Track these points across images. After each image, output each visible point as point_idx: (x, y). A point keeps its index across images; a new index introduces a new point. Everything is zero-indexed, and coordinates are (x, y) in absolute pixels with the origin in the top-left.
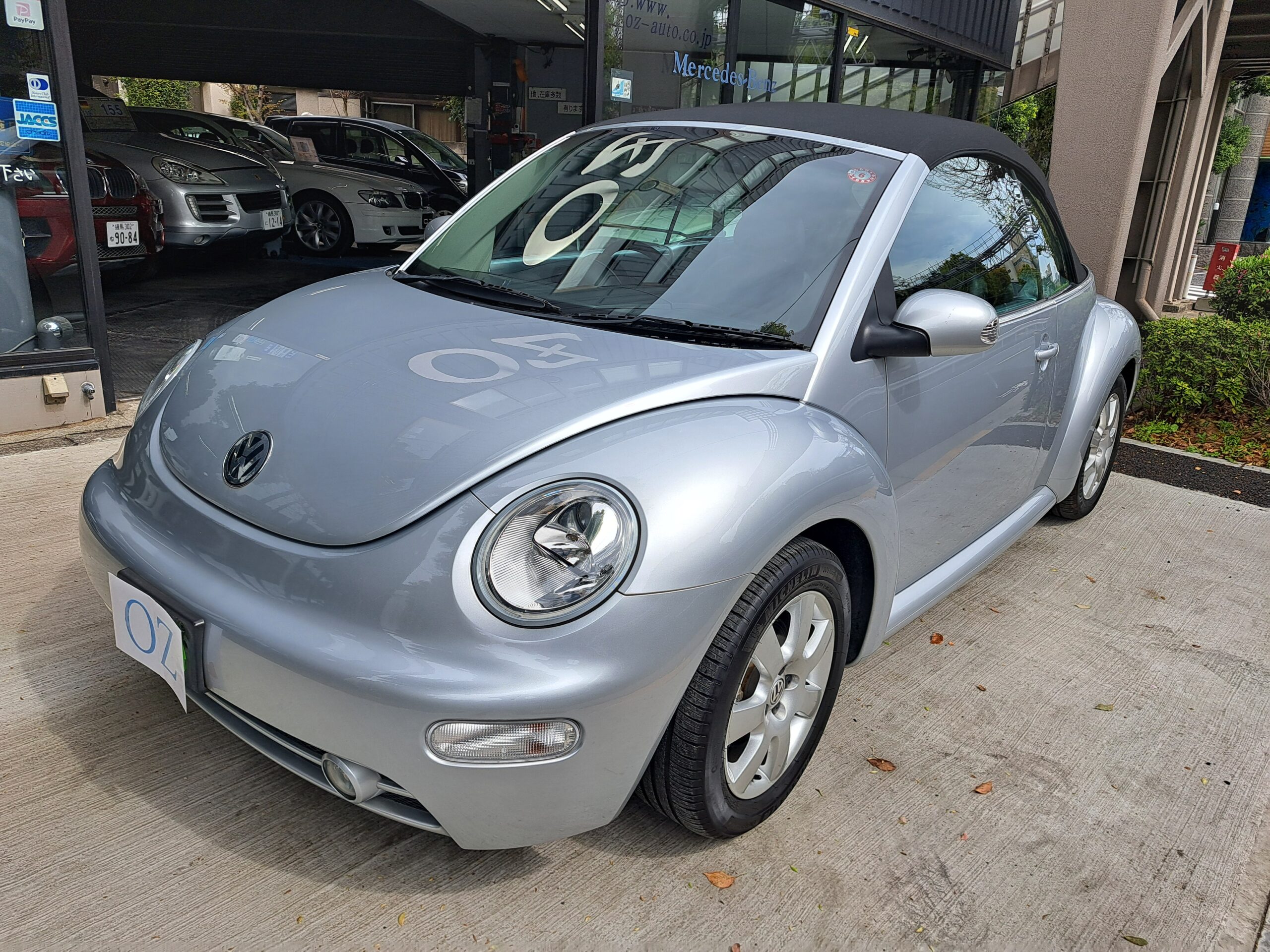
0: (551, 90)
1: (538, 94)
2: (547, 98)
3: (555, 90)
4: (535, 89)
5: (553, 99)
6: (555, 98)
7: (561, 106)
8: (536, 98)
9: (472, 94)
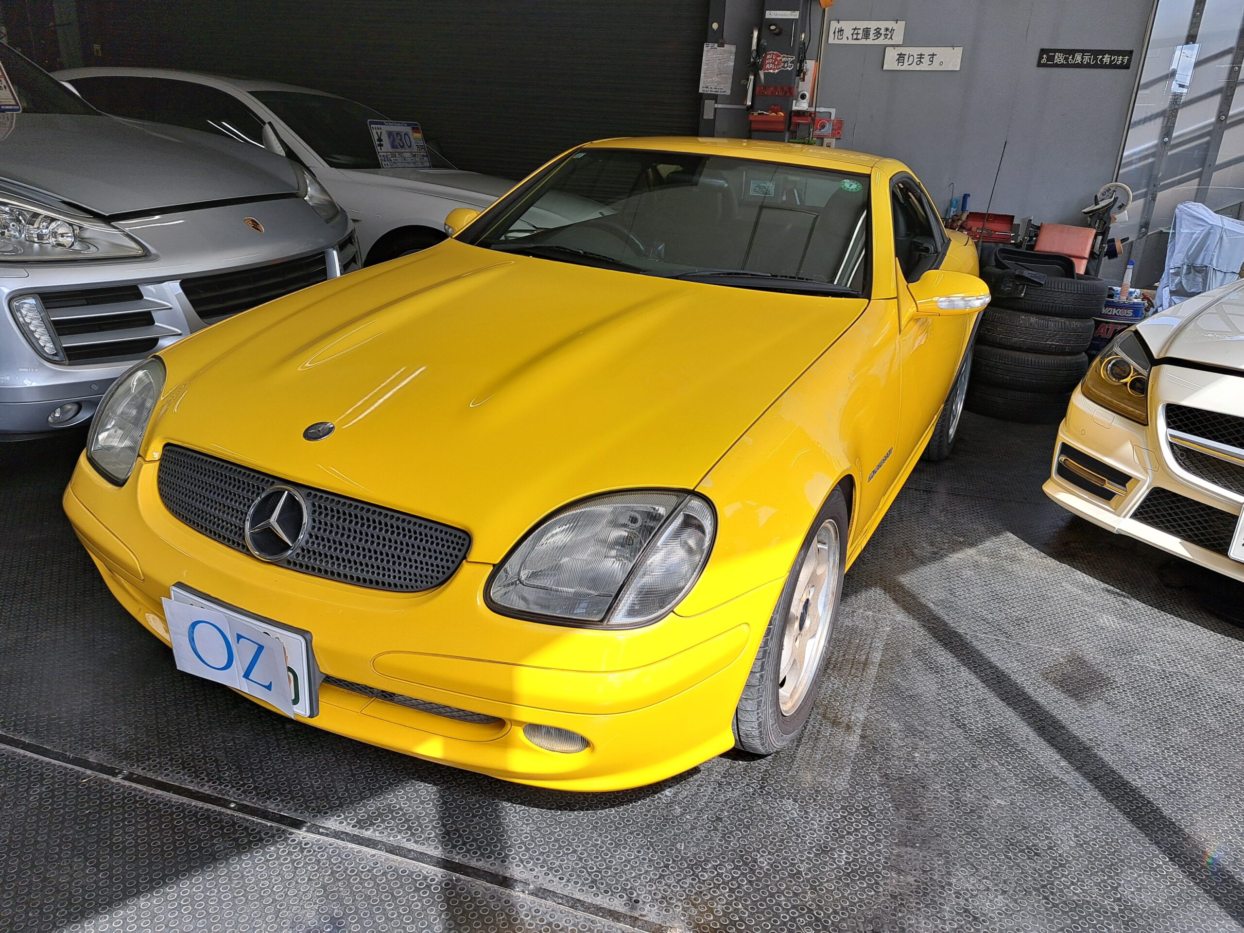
0: (873, 25)
1: (848, 32)
2: (864, 42)
3: (883, 25)
4: (843, 24)
5: (877, 42)
6: (881, 41)
7: (891, 55)
8: (844, 41)
9: (719, 39)
